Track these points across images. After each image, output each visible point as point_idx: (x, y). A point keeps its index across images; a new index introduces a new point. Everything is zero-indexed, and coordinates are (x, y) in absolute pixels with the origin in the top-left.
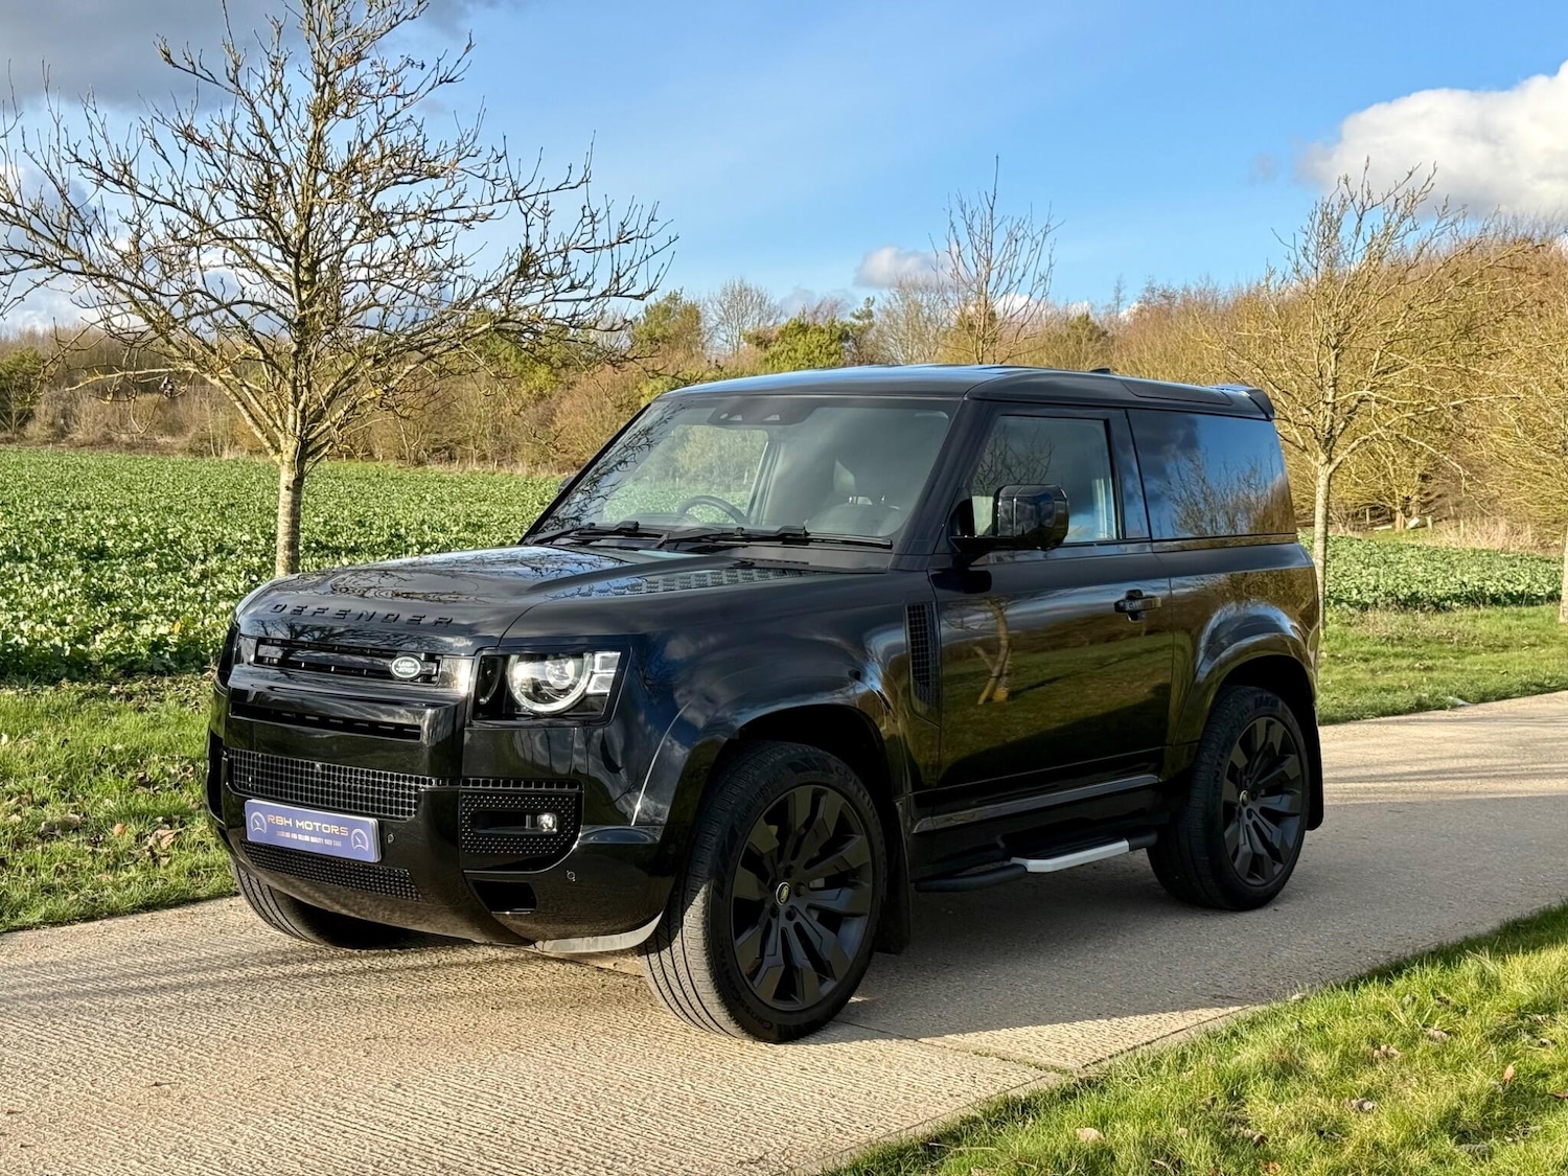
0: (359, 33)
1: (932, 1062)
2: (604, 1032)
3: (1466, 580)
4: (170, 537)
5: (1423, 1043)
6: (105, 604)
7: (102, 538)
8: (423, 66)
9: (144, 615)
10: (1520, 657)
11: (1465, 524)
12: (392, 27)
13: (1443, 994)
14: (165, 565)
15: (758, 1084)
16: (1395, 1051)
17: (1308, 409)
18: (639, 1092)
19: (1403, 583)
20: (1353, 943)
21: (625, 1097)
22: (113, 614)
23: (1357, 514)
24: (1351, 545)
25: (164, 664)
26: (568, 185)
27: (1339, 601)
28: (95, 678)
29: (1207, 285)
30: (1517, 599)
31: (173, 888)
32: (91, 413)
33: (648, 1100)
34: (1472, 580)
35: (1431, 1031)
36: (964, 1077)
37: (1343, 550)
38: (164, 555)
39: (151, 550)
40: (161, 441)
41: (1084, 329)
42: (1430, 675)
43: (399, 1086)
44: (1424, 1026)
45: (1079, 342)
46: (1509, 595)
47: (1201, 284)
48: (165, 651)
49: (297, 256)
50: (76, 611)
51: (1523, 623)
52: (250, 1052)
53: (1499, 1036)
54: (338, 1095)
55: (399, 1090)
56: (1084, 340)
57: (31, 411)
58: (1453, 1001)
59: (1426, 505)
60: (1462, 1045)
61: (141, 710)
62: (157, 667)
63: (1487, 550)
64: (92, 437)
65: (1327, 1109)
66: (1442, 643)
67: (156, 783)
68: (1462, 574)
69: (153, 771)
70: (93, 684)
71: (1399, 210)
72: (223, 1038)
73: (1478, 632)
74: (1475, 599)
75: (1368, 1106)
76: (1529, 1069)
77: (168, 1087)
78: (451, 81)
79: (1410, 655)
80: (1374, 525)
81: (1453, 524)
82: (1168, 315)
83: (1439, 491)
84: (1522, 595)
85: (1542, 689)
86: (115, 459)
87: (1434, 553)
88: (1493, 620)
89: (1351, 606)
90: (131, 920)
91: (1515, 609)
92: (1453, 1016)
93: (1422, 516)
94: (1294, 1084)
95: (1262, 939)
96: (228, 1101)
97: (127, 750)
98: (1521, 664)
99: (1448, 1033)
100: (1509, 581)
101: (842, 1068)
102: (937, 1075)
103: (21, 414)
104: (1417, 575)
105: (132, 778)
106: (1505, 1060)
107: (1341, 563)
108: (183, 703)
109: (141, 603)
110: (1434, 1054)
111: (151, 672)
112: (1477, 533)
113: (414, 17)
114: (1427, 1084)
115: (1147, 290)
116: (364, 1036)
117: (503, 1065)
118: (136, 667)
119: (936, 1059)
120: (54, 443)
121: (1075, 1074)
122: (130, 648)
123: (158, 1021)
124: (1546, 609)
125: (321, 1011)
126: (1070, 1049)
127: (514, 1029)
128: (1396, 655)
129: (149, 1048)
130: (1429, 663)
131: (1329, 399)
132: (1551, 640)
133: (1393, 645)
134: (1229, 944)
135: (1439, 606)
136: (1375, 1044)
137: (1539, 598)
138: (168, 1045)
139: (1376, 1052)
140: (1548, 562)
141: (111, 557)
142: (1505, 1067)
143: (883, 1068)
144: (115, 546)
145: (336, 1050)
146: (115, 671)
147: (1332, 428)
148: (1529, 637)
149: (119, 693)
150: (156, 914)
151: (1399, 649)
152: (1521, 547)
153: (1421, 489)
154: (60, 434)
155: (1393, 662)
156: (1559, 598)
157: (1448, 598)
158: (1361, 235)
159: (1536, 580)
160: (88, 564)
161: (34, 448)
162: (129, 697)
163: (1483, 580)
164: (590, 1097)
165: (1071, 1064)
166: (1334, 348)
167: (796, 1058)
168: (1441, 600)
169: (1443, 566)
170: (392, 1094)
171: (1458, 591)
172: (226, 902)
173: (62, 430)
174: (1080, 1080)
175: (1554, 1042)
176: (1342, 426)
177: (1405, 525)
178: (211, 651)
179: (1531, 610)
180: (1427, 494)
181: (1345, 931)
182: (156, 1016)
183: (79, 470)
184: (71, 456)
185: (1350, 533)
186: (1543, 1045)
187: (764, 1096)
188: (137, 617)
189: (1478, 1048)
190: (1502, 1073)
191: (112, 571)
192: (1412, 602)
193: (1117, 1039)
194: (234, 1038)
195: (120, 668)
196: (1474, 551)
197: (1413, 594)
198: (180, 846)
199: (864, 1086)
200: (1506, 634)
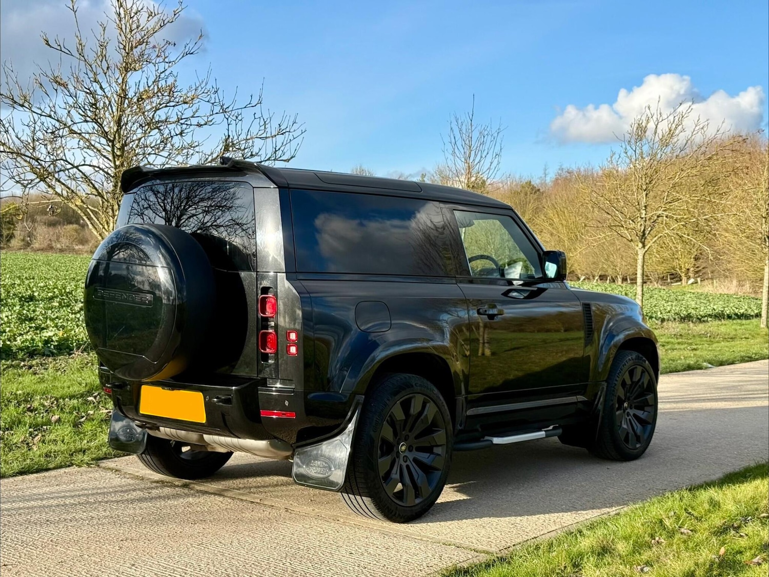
0: (144, 29)
1: (420, 549)
2: (249, 535)
3: (715, 307)
4: (68, 290)
5: (678, 536)
6: (27, 323)
7: (33, 292)
8: (175, 44)
9: (47, 328)
10: (740, 344)
11: (716, 282)
12: (161, 27)
13: (690, 511)
14: (63, 304)
15: (326, 562)
16: (663, 541)
17: (632, 221)
18: (261, 567)
19: (684, 309)
20: (646, 485)
21: (254, 570)
22: (31, 327)
23: (663, 277)
24: (660, 292)
25: (50, 351)
26: (251, 105)
27: (651, 317)
28: (14, 358)
29: (589, 166)
30: (739, 317)
31: (36, 463)
32: (42, 234)
33: (265, 571)
34: (718, 307)
35: (682, 530)
36: (435, 557)
37: (656, 294)
38: (63, 299)
39: (57, 297)
40: (77, 248)
41: (528, 188)
42: (695, 352)
43: (133, 565)
44: (680, 527)
45: (526, 194)
46: (736, 314)
47: (586, 167)
48: (51, 345)
49: (112, 142)
50: (12, 326)
51: (743, 327)
52: (58, 548)
53: (718, 532)
54: (100, 570)
55: (133, 567)
56: (529, 193)
57: (13, 233)
58: (696, 514)
59: (697, 272)
60: (699, 537)
61: (35, 374)
62: (46, 353)
63: (727, 294)
64: (42, 246)
65: (625, 572)
66: (702, 337)
67: (36, 410)
68: (714, 305)
69: (36, 404)
70: (13, 361)
71: (675, 122)
72: (45, 541)
73: (719, 332)
74: (719, 316)
75: (646, 569)
76: (733, 550)
77: (11, 567)
78: (192, 53)
79: (685, 343)
80: (672, 283)
81: (710, 282)
82: (570, 181)
83: (704, 265)
84: (742, 315)
85: (750, 359)
86: (52, 256)
87: (701, 295)
88: (727, 326)
89: (657, 320)
90: (11, 479)
91: (739, 321)
92: (694, 522)
93: (695, 278)
94: (608, 558)
95: (600, 483)
96: (41, 574)
97: (24, 393)
98: (740, 347)
99: (691, 531)
100: (737, 308)
101: (372, 552)
102: (422, 556)
103: (8, 235)
104: (691, 305)
105: (24, 408)
106: (720, 545)
107: (655, 300)
108: (57, 370)
109: (46, 322)
110: (683, 542)
111: (43, 355)
112: (722, 286)
113: (172, 22)
114: (678, 557)
115: (559, 169)
116: (121, 539)
117: (191, 554)
118: (36, 352)
119: (422, 547)
120: (24, 249)
121: (495, 554)
122: (33, 343)
123: (13, 532)
124: (754, 321)
125: (100, 526)
126: (494, 541)
127: (201, 534)
128: (679, 343)
129: (5, 546)
130: (695, 347)
131: (643, 216)
132: (756, 336)
133: (677, 338)
134: (582, 486)
135: (700, 320)
136: (653, 537)
137: (752, 316)
138: (16, 544)
139: (653, 541)
140: (757, 299)
141: (36, 301)
142: (720, 548)
143: (394, 552)
144: (39, 295)
145: (104, 547)
146: (25, 355)
147: (644, 230)
148: (745, 334)
149: (24, 365)
150: (25, 477)
151: (680, 340)
152: (744, 293)
153: (695, 265)
154: (28, 245)
155: (677, 346)
156: (761, 315)
157: (706, 316)
158: (657, 134)
159: (750, 308)
160: (23, 303)
161: (14, 252)
162: (30, 367)
163: (724, 307)
164: (235, 570)
165: (494, 549)
166: (645, 190)
167: (348, 548)
168: (702, 317)
169: (705, 302)
170: (129, 570)
171: (711, 313)
172: (62, 471)
173: (28, 243)
174: (498, 557)
175: (747, 535)
176: (649, 229)
177: (687, 282)
178: (75, 344)
179: (748, 321)
180: (698, 267)
181: (644, 479)
182: (13, 529)
183: (34, 262)
184: (31, 255)
185: (660, 287)
186: (741, 536)
187: (328, 568)
188: (43, 329)
189: (707, 539)
190: (718, 552)
191: (35, 307)
192: (688, 318)
193: (519, 535)
194: (51, 541)
195: (27, 353)
196: (721, 294)
197: (689, 314)
198: (43, 442)
199: (383, 562)
200: (734, 333)
